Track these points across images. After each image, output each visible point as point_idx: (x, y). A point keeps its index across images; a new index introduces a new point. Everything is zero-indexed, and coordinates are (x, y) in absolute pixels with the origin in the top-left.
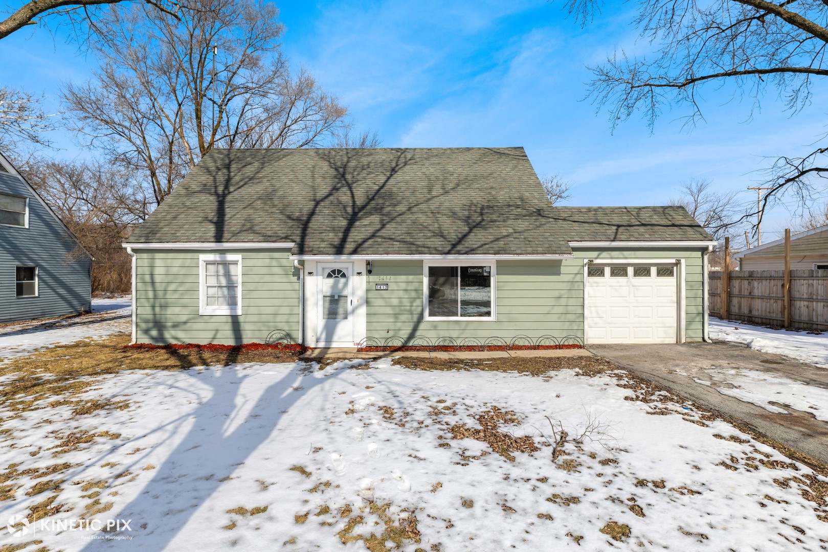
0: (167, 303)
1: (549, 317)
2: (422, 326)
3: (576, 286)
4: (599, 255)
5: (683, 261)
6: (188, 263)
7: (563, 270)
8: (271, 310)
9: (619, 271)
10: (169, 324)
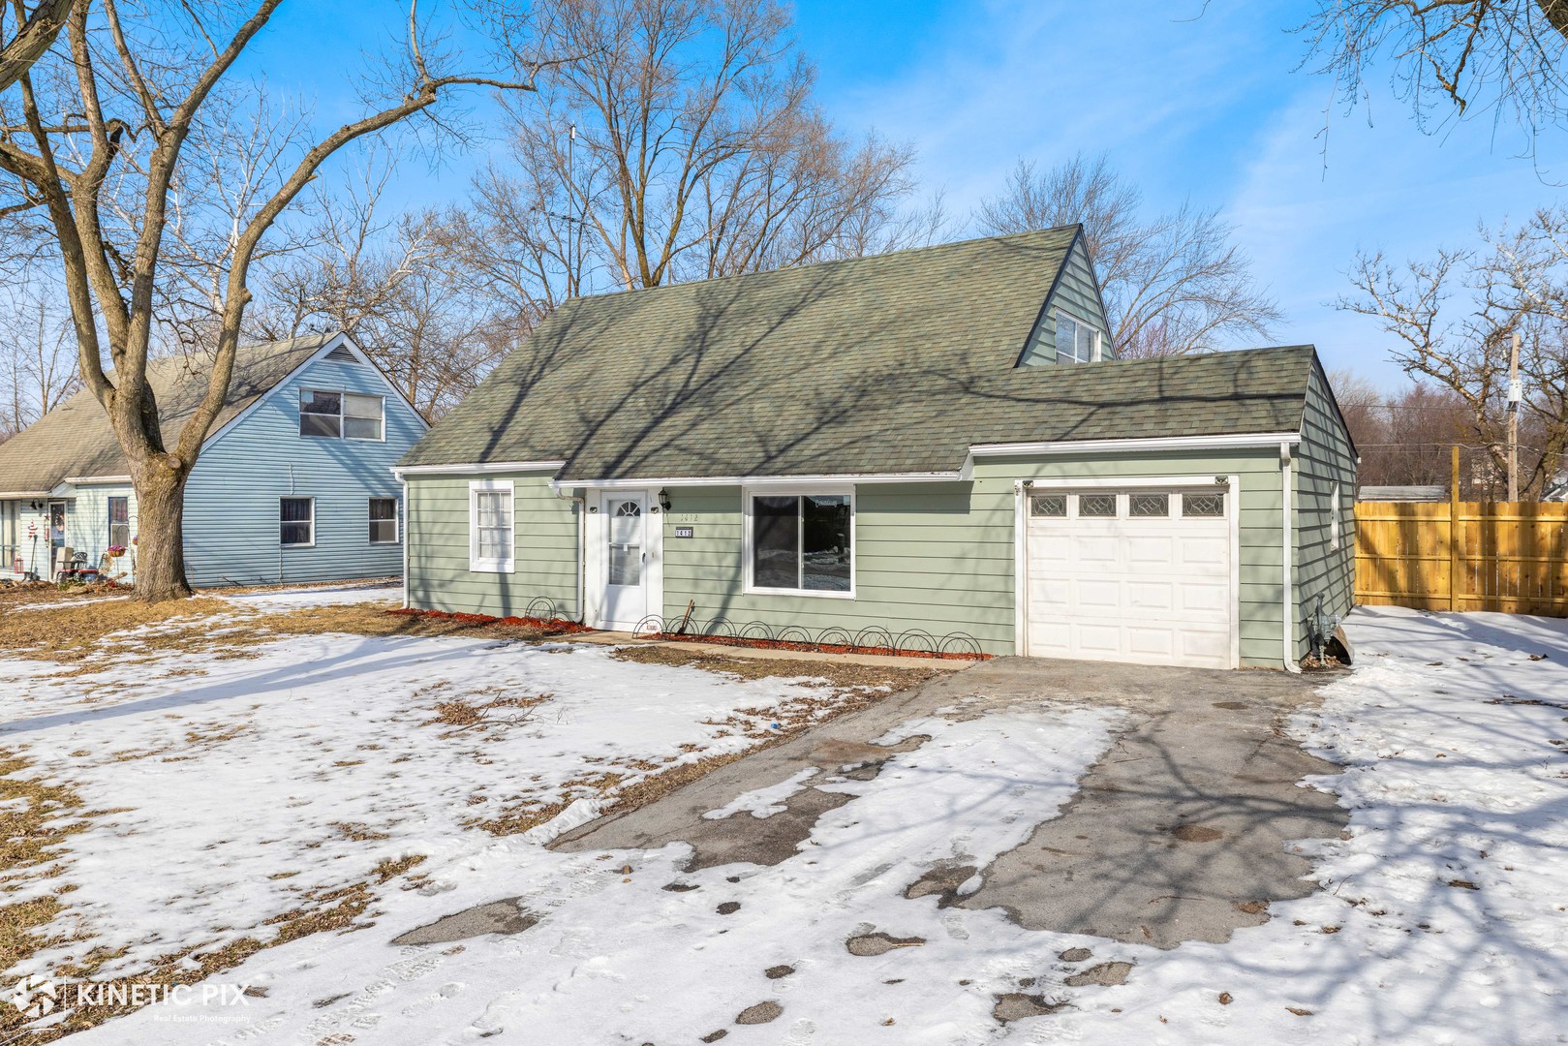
0: (433, 552)
1: (943, 597)
2: (735, 602)
3: (993, 535)
4: (1038, 470)
5: (1233, 481)
6: (453, 493)
7: (975, 501)
8: (541, 567)
9: (1099, 504)
10: (435, 583)
